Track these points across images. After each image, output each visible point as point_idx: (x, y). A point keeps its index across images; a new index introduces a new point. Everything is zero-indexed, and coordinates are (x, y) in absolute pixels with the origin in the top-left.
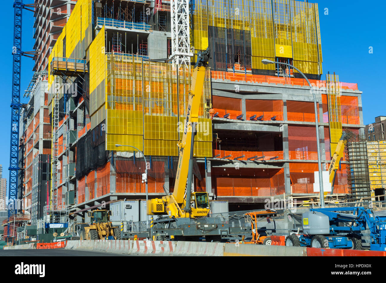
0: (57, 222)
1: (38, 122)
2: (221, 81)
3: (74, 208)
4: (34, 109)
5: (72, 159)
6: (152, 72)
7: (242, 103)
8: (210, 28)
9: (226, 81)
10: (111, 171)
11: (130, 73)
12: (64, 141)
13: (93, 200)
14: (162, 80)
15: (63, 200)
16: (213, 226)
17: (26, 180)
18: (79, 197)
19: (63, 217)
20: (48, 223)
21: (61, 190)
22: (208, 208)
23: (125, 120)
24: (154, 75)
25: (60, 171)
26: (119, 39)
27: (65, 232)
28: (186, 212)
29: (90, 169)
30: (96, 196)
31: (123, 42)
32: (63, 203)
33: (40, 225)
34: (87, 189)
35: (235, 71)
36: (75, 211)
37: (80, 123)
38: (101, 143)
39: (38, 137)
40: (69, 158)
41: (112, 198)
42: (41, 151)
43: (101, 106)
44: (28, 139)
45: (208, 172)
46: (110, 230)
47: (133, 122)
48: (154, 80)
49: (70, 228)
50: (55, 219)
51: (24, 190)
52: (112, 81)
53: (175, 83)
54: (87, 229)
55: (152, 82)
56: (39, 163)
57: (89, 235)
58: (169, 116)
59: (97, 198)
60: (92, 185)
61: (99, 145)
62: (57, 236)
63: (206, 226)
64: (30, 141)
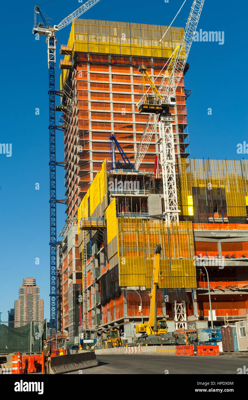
0: (89, 338)
1: (71, 258)
2: (201, 230)
3: (100, 327)
4: (68, 246)
5: (98, 290)
6: (150, 228)
7: (219, 245)
8: (194, 188)
9: (204, 230)
10: (124, 301)
11: (134, 230)
12: (91, 275)
13: (113, 321)
14: (157, 233)
15: (93, 321)
16: (167, 339)
17: (63, 304)
18: (104, 319)
19: (93, 334)
20: (82, 339)
21: (91, 314)
22: (166, 329)
23: (132, 264)
24: (151, 230)
25: (89, 298)
26: (126, 202)
27: (94, 346)
28: (155, 331)
29: (111, 299)
30: (115, 318)
31: (130, 204)
32: (92, 324)
33: (76, 341)
34: (109, 313)
35: (215, 219)
36: (101, 329)
37: (102, 263)
38: (116, 281)
39: (71, 269)
40: (96, 289)
41: (125, 321)
42: (74, 281)
43: (115, 254)
44: (63, 271)
45: (194, 299)
46: (119, 343)
47: (137, 265)
48: (152, 233)
49: (98, 342)
50: (87, 336)
51: (62, 312)
52: (122, 236)
53: (166, 235)
54: (106, 342)
55: (150, 235)
56: (73, 291)
57: (107, 346)
58: (163, 259)
59: (116, 320)
60: (111, 310)
61: (115, 282)
62: (89, 348)
63: (163, 339)
64: (66, 272)
